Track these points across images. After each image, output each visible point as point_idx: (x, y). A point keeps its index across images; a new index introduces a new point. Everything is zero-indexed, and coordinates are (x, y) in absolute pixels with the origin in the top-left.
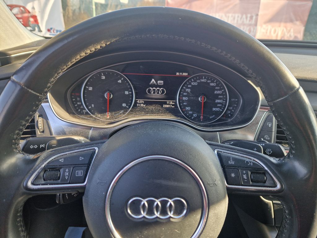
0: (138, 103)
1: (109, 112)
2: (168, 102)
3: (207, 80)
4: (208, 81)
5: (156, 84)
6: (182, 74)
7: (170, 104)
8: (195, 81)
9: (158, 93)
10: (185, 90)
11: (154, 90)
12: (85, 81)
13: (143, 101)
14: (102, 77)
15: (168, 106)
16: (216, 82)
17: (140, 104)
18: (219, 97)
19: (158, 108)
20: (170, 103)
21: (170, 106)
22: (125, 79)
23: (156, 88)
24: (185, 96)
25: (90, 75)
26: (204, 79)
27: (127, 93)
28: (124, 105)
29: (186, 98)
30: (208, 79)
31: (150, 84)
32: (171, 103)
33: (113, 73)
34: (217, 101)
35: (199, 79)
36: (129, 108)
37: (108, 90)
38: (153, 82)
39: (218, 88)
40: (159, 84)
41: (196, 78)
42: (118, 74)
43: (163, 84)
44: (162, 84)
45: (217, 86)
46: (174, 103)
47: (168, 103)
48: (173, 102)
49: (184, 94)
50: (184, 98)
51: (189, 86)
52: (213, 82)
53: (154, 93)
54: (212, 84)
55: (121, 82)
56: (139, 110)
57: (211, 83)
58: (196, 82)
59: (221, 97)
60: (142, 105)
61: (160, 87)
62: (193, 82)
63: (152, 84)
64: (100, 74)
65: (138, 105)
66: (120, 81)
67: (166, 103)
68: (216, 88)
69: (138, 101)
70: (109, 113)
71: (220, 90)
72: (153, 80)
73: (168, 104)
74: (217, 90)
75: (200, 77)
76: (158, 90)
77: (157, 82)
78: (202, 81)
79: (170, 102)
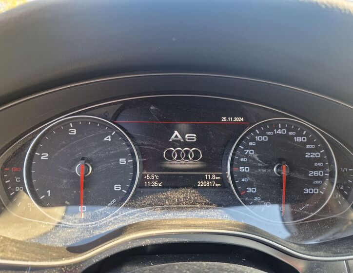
0: (147, 181)
1: (84, 205)
2: (207, 175)
3: (287, 132)
4: (290, 133)
5: (182, 140)
6: (233, 119)
7: (210, 180)
8: (263, 134)
9: (187, 158)
10: (243, 152)
11: (179, 152)
12: (31, 140)
13: (157, 175)
14: (70, 132)
15: (207, 184)
16: (306, 135)
17: (151, 181)
18: (316, 164)
19: (192, 198)
20: (211, 177)
21: (212, 184)
22: (118, 133)
23: (183, 149)
24: (244, 164)
25: (43, 128)
26: (281, 129)
27: (123, 161)
28: (117, 187)
29: (247, 169)
30: (289, 130)
31: (171, 140)
32: (214, 177)
33: (94, 123)
34: (312, 173)
35: (271, 130)
36: (129, 192)
37: (83, 159)
38: (176, 136)
39: (313, 146)
40: (188, 139)
41: (265, 127)
42: (104, 125)
43: (195, 140)
44: (193, 139)
45: (310, 141)
46: (219, 178)
47: (208, 177)
48: (217, 175)
49: (242, 160)
50: (242, 169)
51: (251, 144)
52: (299, 134)
53: (179, 158)
54: (299, 139)
55: (110, 140)
56: (150, 205)
57: (297, 136)
58: (266, 135)
59: (319, 164)
60: (155, 184)
61: (190, 145)
62: (258, 135)
63: (173, 141)
64: (65, 124)
65: (147, 184)
66: (108, 138)
67: (203, 178)
68: (308, 146)
69: (146, 175)
70: (85, 207)
71: (317, 150)
72: (176, 133)
73: (208, 180)
74: (311, 150)
75: (274, 126)
76: (187, 152)
77: (184, 137)
78: (277, 132)
79: (211, 175)
